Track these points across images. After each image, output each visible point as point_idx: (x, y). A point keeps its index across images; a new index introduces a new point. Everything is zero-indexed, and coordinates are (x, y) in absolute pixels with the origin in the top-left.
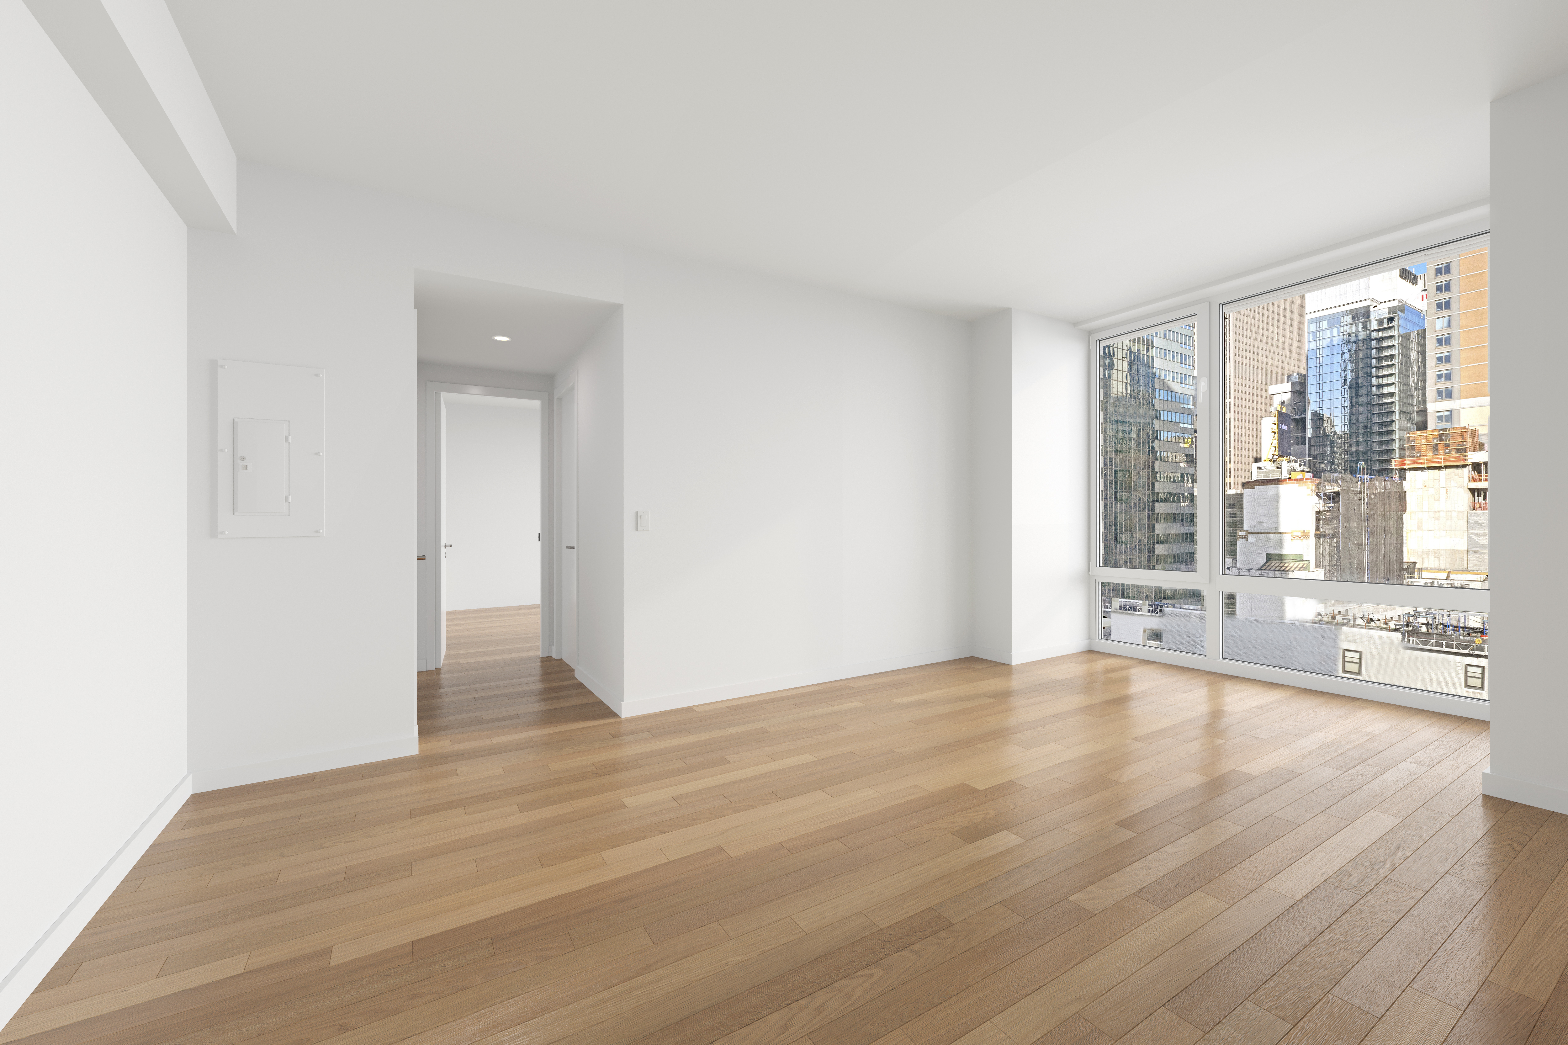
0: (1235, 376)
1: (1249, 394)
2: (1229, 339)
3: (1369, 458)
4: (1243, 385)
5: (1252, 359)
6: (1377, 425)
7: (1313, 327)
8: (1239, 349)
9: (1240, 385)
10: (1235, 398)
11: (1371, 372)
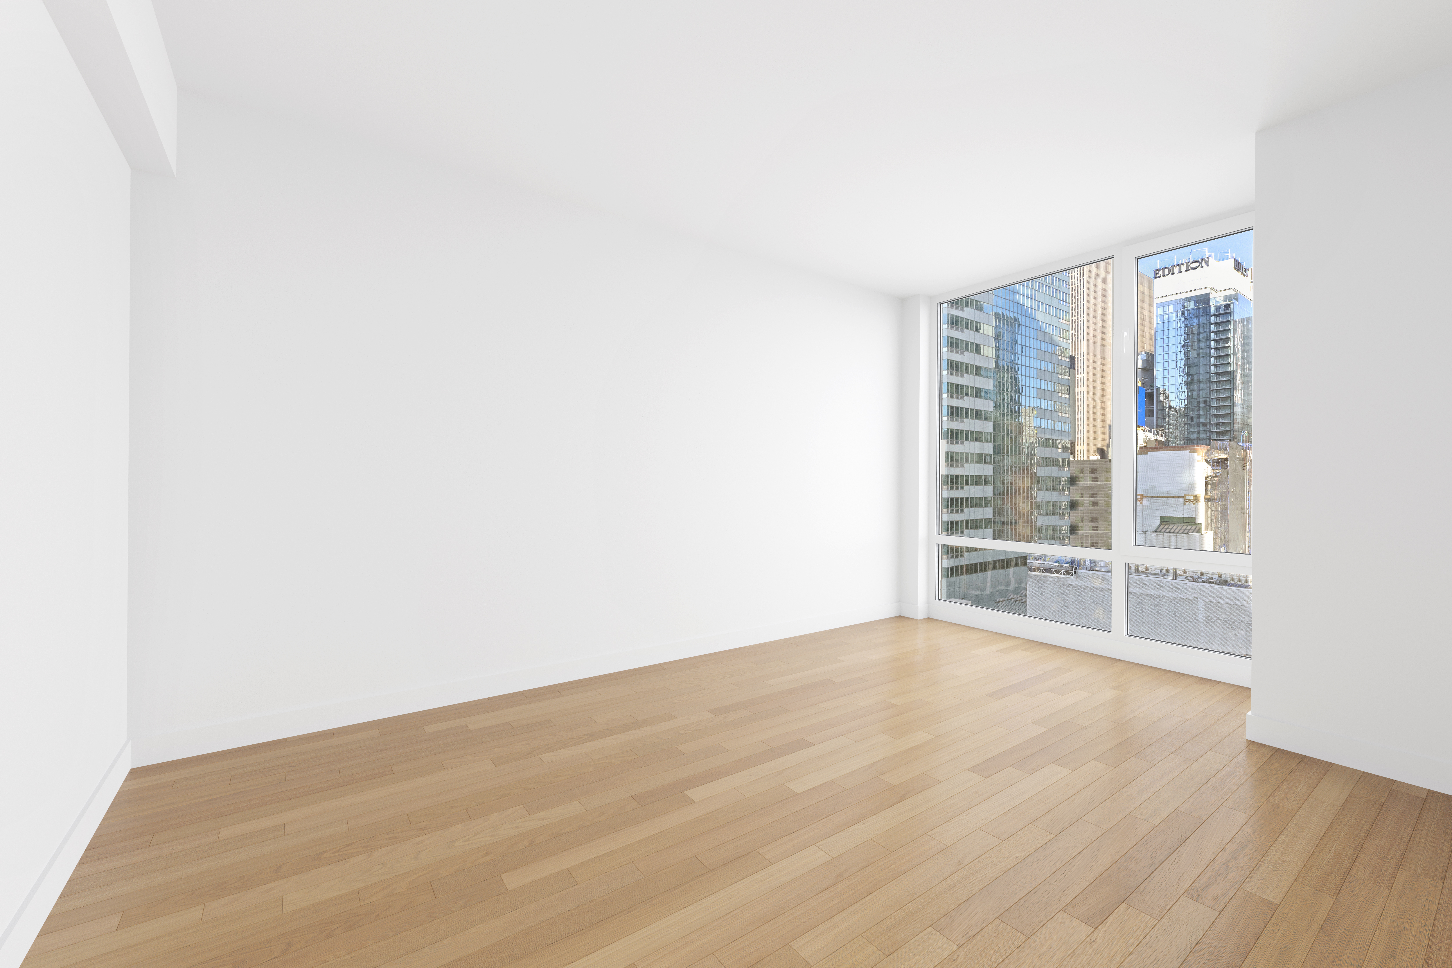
0: (1088, 354)
1: (1100, 370)
2: (1084, 320)
3: (1208, 429)
4: (1095, 362)
5: (1102, 339)
6: (1215, 400)
7: (1161, 311)
8: (1092, 329)
9: (1092, 361)
10: (1088, 373)
11: (1210, 353)
